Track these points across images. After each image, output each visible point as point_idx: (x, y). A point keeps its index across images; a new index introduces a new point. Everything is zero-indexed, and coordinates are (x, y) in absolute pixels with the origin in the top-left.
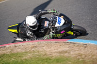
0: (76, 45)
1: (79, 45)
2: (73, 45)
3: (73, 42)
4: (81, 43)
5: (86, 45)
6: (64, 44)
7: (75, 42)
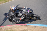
0: (31, 26)
1: (32, 27)
2: (29, 26)
3: (29, 25)
4: (33, 26)
5: (35, 26)
6: (25, 26)
7: (30, 25)
